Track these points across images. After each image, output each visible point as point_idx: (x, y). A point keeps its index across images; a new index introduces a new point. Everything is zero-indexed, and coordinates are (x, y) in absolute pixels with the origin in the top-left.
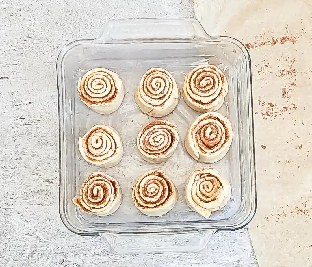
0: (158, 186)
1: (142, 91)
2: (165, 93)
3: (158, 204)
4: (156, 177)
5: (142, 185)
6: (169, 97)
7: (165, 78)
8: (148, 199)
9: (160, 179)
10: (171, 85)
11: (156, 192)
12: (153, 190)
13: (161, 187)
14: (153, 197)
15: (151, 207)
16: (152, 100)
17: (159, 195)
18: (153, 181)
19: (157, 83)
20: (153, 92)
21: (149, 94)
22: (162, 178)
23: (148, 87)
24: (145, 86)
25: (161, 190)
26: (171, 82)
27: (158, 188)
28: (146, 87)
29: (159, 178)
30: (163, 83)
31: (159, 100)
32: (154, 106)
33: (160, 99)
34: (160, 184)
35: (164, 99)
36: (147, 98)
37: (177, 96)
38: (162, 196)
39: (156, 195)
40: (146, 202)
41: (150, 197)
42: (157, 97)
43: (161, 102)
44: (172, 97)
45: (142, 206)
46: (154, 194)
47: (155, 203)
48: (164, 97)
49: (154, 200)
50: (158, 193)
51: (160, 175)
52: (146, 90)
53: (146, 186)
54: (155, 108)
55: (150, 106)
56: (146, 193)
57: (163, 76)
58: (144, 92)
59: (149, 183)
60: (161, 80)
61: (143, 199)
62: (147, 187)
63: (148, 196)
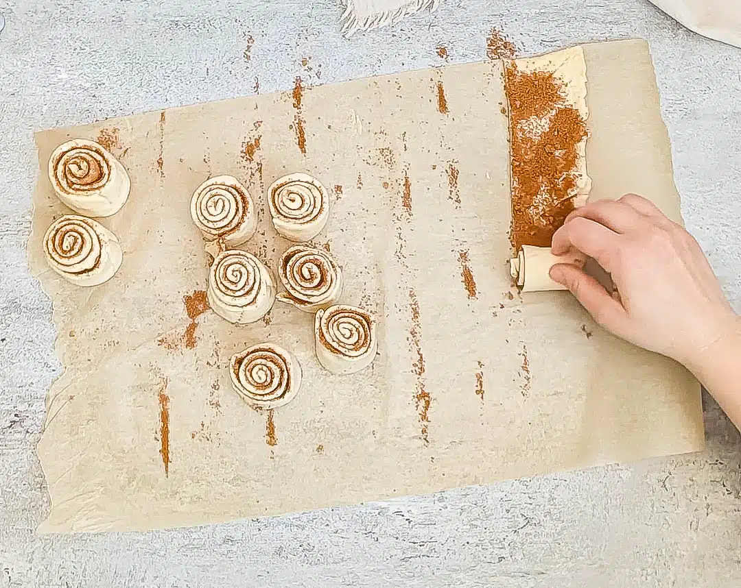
0: (256, 365)
1: (218, 292)
2: (251, 282)
3: (284, 368)
4: (243, 367)
5: (253, 389)
6: (259, 288)
7: (245, 263)
8: (276, 381)
9: (246, 361)
10: (256, 268)
11: (265, 368)
12: (262, 374)
13: (259, 361)
14: (272, 374)
15: (288, 379)
16: (237, 298)
17: (270, 364)
18: (248, 374)
19: (235, 273)
20: (232, 287)
21: (229, 292)
22: (245, 359)
23: (224, 282)
24: (219, 283)
25: (264, 361)
26: (253, 264)
27: (260, 366)
28: (221, 283)
29: (243, 364)
30: (243, 270)
31: (247, 297)
32: (242, 307)
33: (247, 293)
34: (254, 363)
35: (254, 292)
36: (227, 299)
37: (269, 282)
38: (272, 361)
39: (270, 369)
40: (280, 384)
41: (272, 378)
42: (242, 292)
43: (250, 297)
44: (263, 287)
45: (284, 393)
46: (268, 372)
47: (282, 372)
48: (252, 289)
49: (277, 372)
50: (267, 367)
51: (240, 362)
52: (223, 289)
53: (255, 384)
54: (245, 308)
55: (235, 309)
56: (266, 384)
57: (240, 260)
58: (221, 291)
59: (250, 379)
60: (238, 266)
61: (275, 390)
62: (257, 383)
63: (272, 382)
